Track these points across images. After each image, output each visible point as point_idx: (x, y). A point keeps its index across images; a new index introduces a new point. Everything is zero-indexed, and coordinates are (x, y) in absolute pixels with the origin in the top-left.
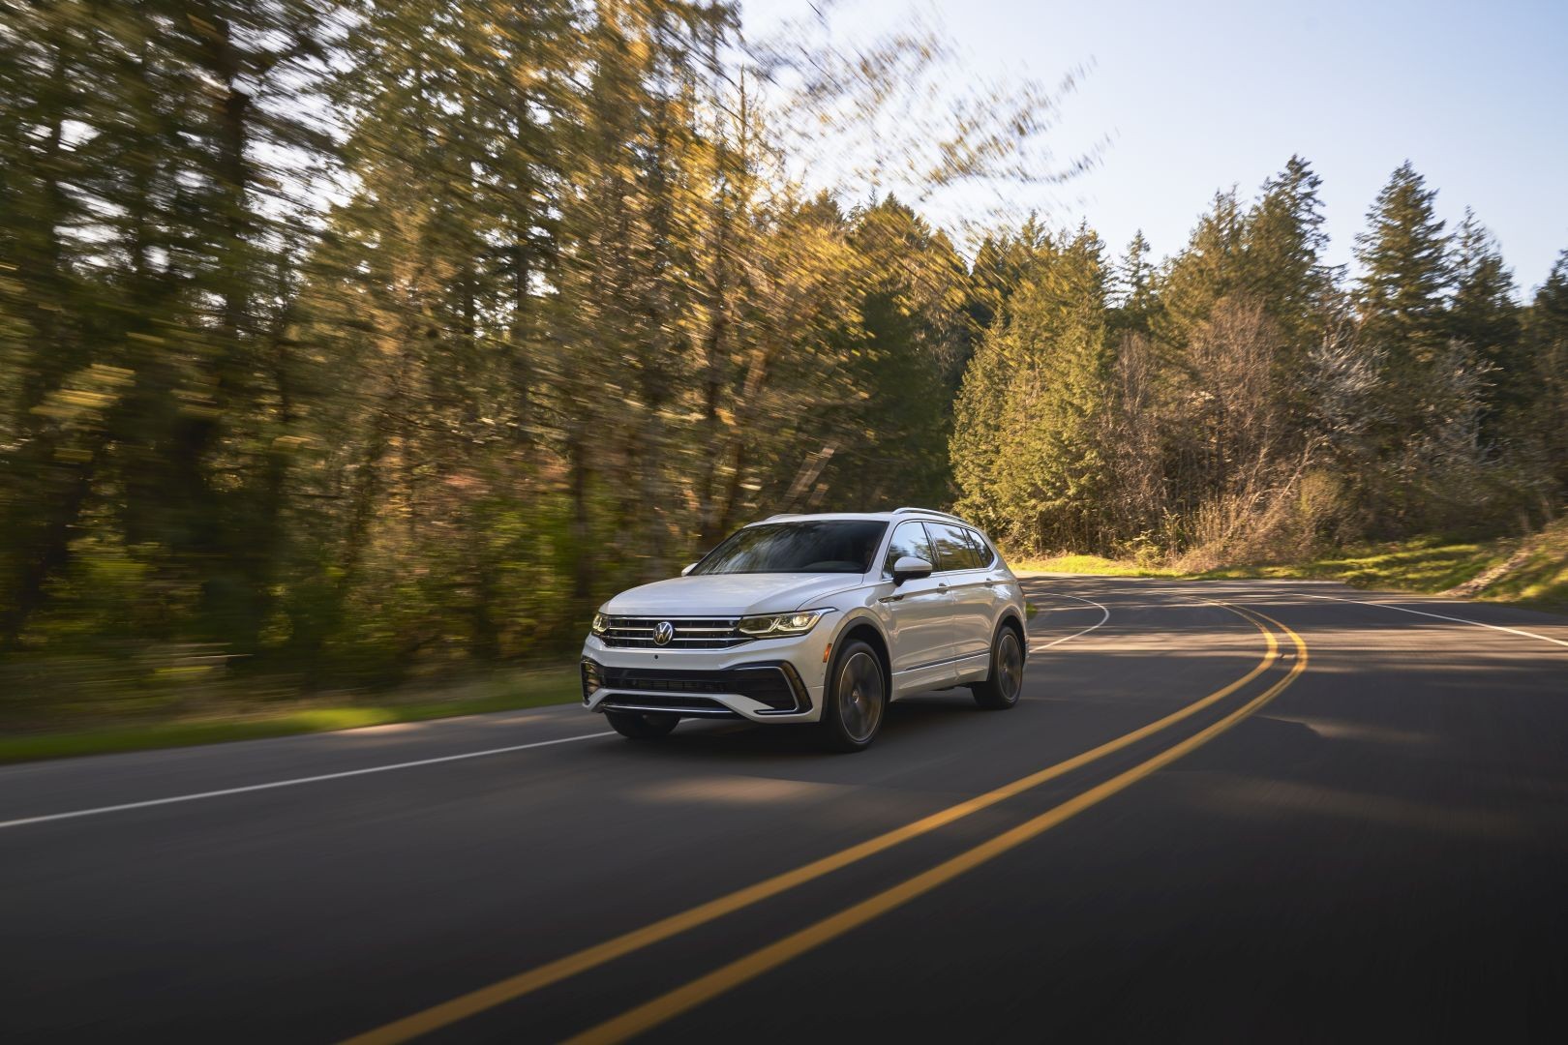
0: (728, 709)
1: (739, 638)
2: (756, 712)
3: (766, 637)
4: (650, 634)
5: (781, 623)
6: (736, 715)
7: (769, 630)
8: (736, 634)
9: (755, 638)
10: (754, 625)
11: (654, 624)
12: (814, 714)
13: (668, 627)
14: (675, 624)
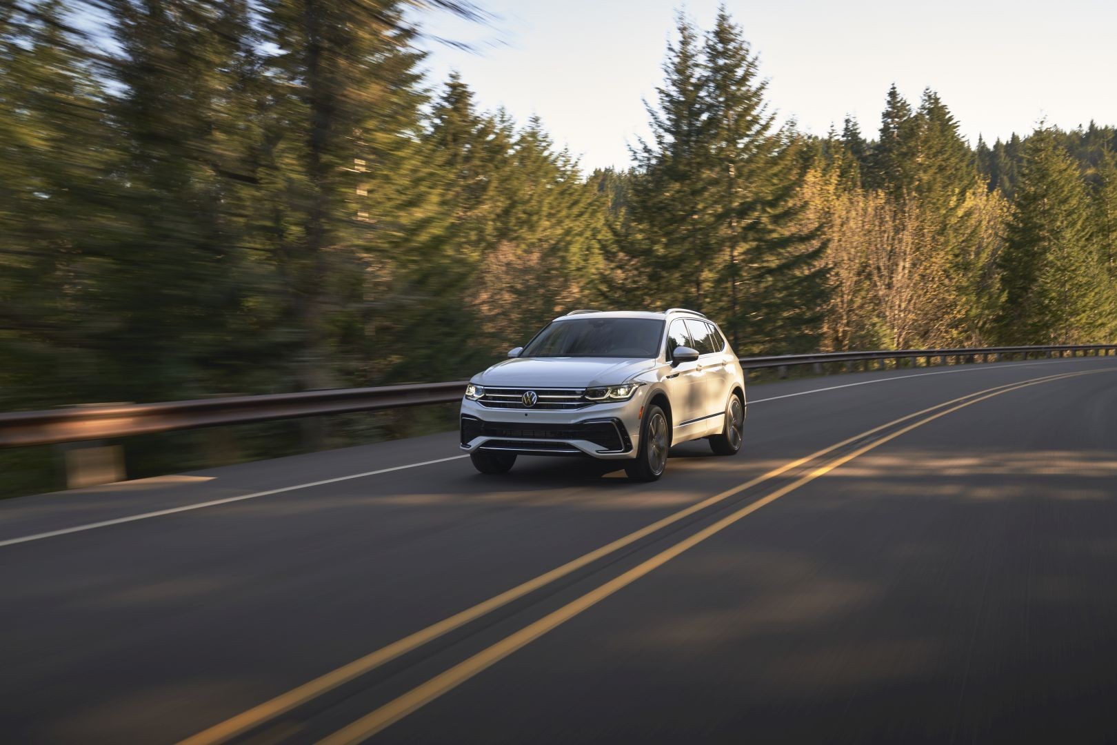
0: (577, 449)
1: (584, 403)
2: (597, 451)
3: (602, 402)
4: (520, 399)
5: (612, 393)
6: (583, 454)
7: (605, 397)
8: (583, 399)
9: (596, 402)
10: (593, 393)
11: (522, 392)
12: (633, 454)
13: (533, 395)
14: (538, 393)
